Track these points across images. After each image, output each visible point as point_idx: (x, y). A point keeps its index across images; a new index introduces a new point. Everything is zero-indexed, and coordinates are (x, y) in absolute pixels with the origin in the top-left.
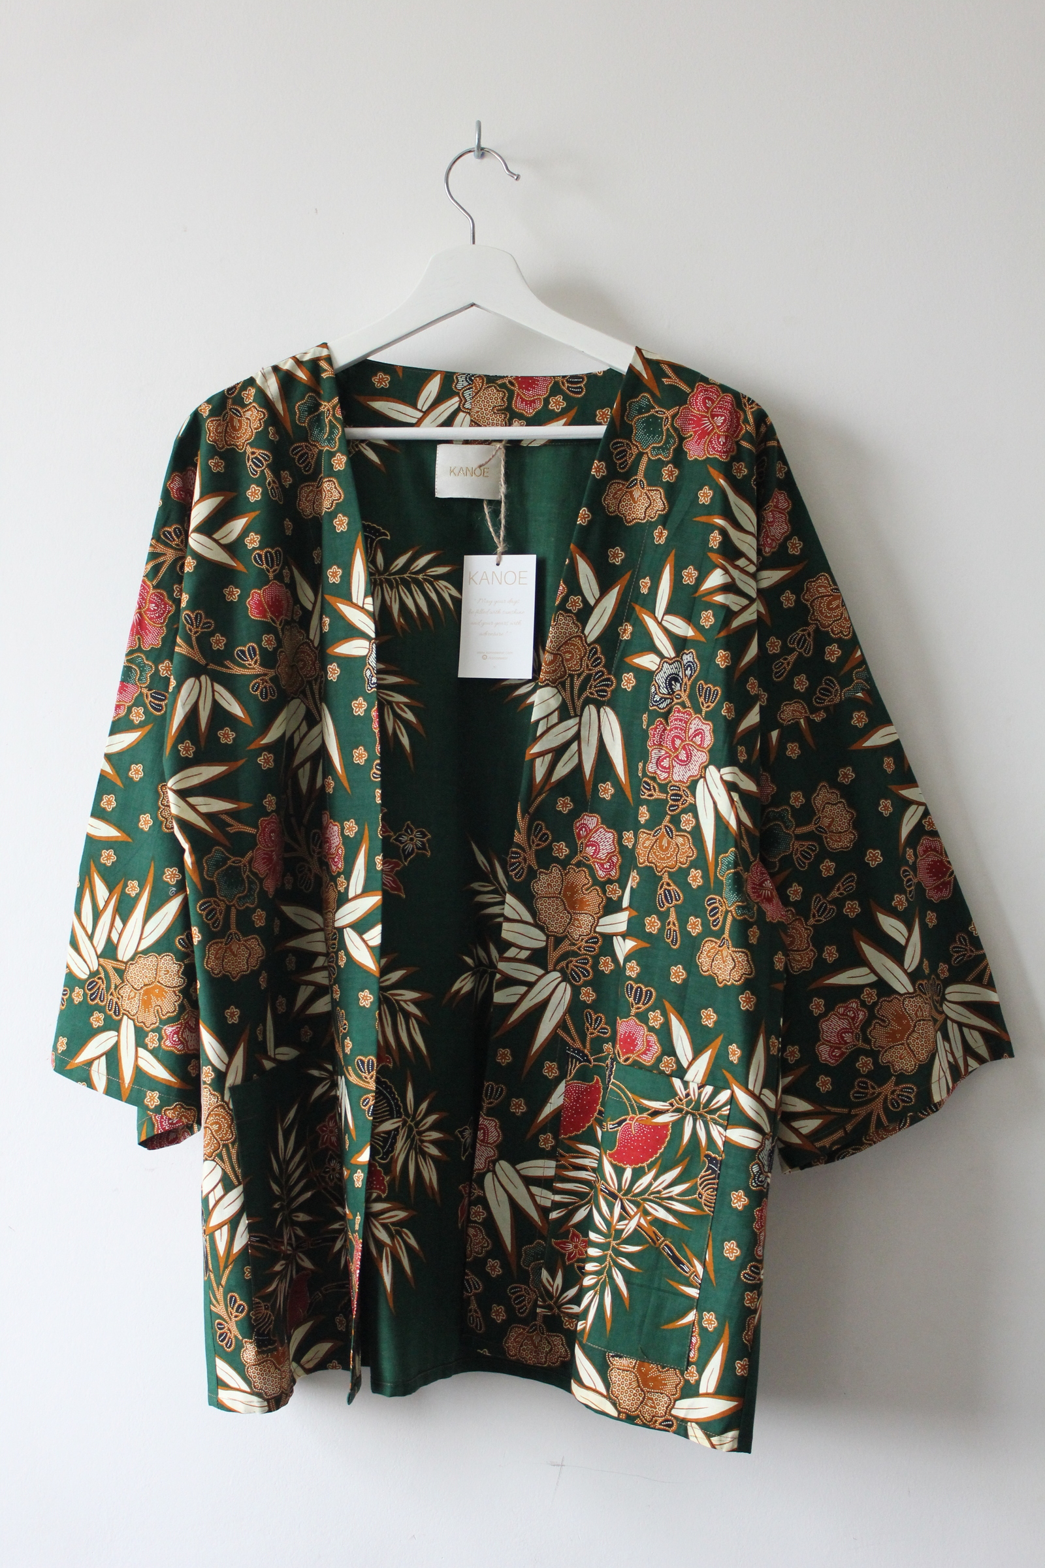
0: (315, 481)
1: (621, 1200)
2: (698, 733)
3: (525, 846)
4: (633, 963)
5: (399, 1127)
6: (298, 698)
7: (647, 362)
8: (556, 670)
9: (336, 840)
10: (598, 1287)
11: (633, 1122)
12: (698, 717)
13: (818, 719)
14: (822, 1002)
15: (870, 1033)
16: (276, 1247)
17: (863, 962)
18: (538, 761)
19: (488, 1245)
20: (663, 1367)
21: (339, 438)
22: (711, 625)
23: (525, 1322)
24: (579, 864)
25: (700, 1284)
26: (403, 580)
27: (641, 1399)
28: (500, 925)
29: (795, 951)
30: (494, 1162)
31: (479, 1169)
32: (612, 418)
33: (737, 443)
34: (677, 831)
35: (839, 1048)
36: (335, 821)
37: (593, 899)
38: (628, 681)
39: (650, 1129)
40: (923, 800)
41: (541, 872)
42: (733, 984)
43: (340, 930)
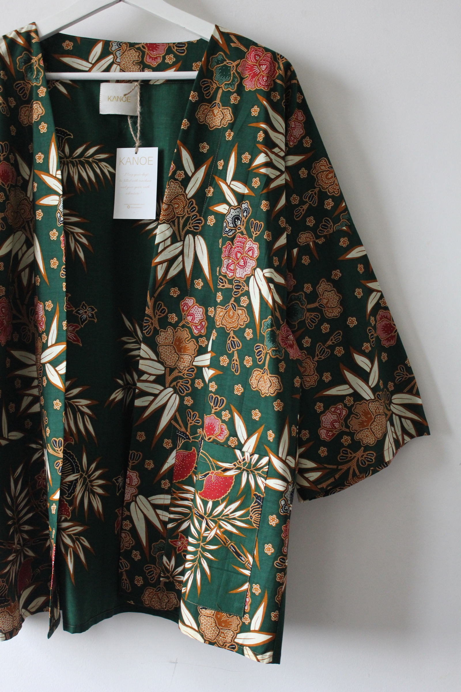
0: (29, 104)
1: (206, 519)
2: (250, 249)
3: (152, 316)
4: (213, 383)
5: (78, 478)
6: (21, 231)
7: (222, 34)
8: (169, 214)
9: (41, 313)
10: (193, 569)
11: (213, 475)
12: (251, 240)
13: (320, 242)
14: (322, 405)
15: (349, 423)
16: (9, 547)
17: (345, 382)
18: (159, 267)
19: (133, 543)
20: (230, 615)
21: (42, 78)
22: (258, 186)
23: (154, 585)
24: (183, 326)
25: (251, 568)
26: (80, 161)
27: (217, 633)
28: (138, 362)
29: (306, 376)
30: (136, 496)
31: (127, 500)
32: (201, 66)
33: (274, 81)
34: (238, 307)
35: (332, 431)
36: (40, 302)
37: (191, 346)
38: (211, 221)
39: (223, 479)
40: (380, 289)
41: (161, 331)
42: (270, 395)
43: (44, 365)
